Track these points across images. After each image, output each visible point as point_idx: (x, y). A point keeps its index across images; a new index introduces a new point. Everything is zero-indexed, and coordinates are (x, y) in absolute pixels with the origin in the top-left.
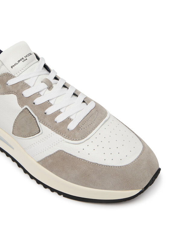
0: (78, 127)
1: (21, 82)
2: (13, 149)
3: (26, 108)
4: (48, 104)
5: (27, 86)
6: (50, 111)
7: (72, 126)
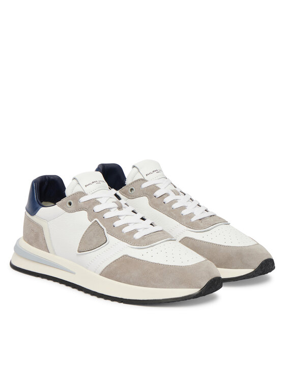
0: (144, 237)
1: (93, 199)
2: (74, 273)
3: (96, 221)
4: (117, 218)
5: (99, 203)
6: (117, 224)
7: (137, 236)
